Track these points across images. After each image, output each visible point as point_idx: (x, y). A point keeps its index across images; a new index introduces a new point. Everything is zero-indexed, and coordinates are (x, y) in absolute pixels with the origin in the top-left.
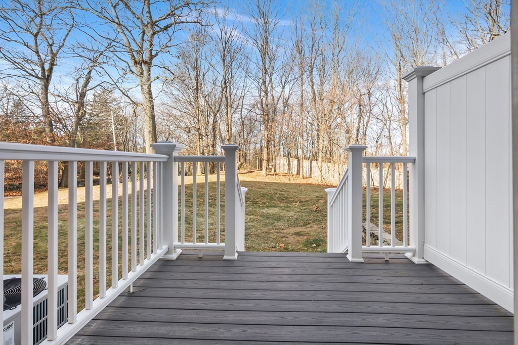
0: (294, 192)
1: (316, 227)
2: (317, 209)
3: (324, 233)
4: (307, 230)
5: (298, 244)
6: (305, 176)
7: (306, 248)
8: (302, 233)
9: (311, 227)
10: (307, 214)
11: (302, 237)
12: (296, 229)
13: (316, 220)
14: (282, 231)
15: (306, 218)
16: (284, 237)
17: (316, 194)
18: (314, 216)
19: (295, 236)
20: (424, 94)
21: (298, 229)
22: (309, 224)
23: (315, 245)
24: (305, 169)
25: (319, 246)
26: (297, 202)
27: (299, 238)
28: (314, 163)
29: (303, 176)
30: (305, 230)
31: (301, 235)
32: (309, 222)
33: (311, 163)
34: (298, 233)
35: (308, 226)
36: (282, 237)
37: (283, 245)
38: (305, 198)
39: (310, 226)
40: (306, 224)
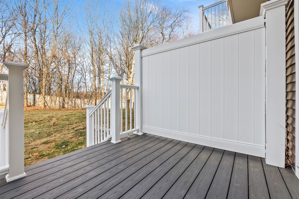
0: (27, 116)
1: (58, 135)
2: (54, 124)
3: (67, 137)
4: (53, 138)
5: (50, 149)
6: (29, 105)
7: (58, 150)
8: (49, 141)
9: (55, 136)
10: (47, 129)
11: (50, 144)
12: (43, 140)
13: (57, 131)
14: (30, 145)
15: (48, 131)
16: (34, 148)
17: (48, 115)
18: (54, 129)
19: (44, 145)
20: (142, 57)
21: (45, 140)
22: (52, 134)
23: (64, 146)
24: (29, 100)
25: (67, 145)
26: (33, 122)
27: (48, 145)
28: (37, 96)
29: (27, 105)
30: (50, 139)
31: (49, 143)
32: (52, 133)
33: (34, 96)
34: (45, 142)
35: (52, 136)
36: (32, 149)
37: (37, 154)
38: (39, 119)
39: (53, 135)
40: (49, 135)
